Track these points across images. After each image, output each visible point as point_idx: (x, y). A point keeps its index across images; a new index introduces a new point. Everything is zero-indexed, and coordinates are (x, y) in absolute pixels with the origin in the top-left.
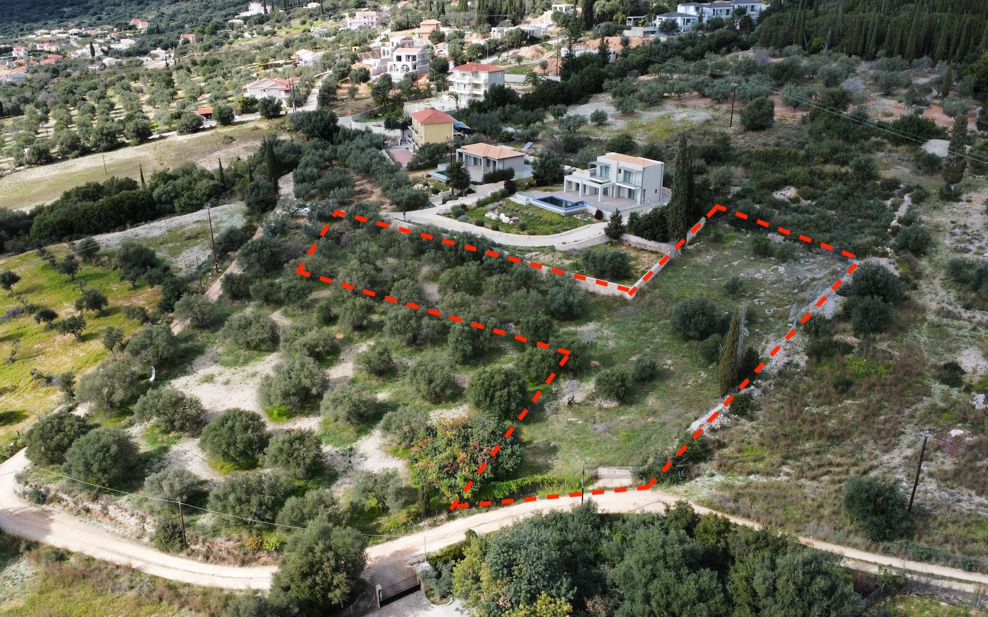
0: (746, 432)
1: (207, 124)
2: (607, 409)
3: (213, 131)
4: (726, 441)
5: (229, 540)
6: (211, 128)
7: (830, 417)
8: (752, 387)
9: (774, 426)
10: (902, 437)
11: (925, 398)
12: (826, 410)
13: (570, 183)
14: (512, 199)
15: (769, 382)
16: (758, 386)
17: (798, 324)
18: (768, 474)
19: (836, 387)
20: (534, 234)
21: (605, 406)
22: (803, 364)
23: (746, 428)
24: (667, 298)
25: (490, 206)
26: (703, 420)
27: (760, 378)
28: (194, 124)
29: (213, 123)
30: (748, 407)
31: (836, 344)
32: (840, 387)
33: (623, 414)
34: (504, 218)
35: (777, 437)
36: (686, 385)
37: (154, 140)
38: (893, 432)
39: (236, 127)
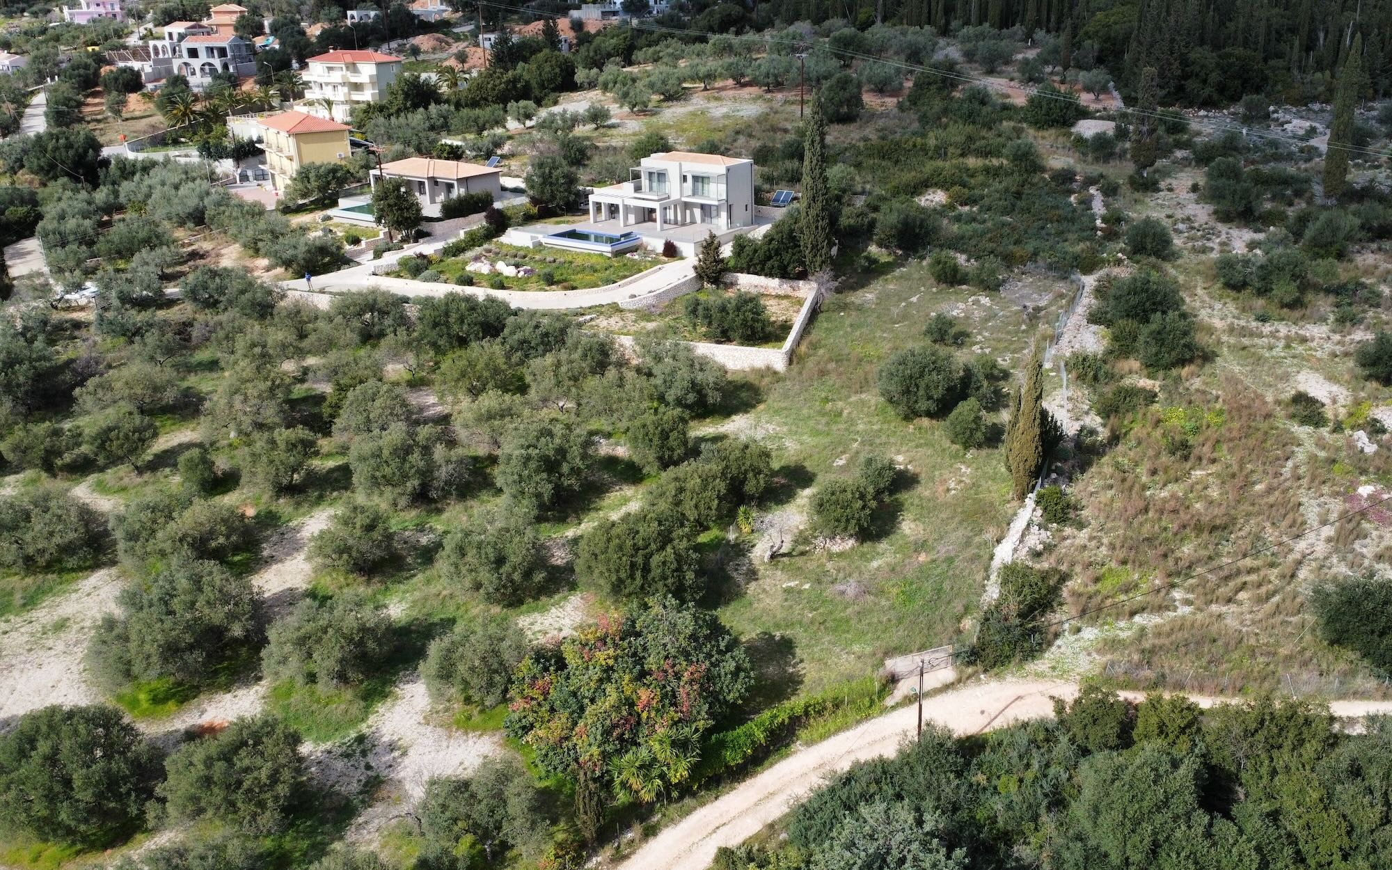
2: (841, 555)
13: (598, 205)
14: (504, 239)
19: (1171, 453)
22: (1100, 428)
24: (842, 360)
25: (470, 254)
26: (1011, 541)
33: (873, 558)
36: (948, 489)
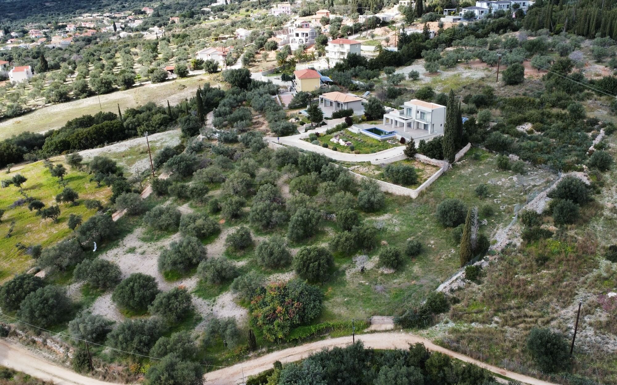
0: (473, 292)
1: (171, 76)
2: (386, 275)
3: (174, 81)
4: (460, 298)
5: (120, 365)
6: (173, 79)
7: (530, 283)
8: (483, 261)
9: (493, 288)
10: (576, 297)
11: (594, 270)
12: (529, 277)
13: (387, 119)
14: (349, 129)
15: (494, 257)
16: (486, 260)
17: (519, 217)
18: (484, 322)
19: (537, 261)
20: (359, 153)
21: (386, 272)
22: (519, 244)
23: (474, 290)
24: (437, 197)
25: (335, 134)
26: (447, 284)
27: (489, 254)
28: (162, 77)
29: (175, 76)
30: (477, 275)
31: (542, 232)
32: (540, 262)
33: (396, 278)
34: (342, 143)
35: (494, 296)
36: (441, 258)
37: (136, 86)
38: (570, 293)
39: (189, 79)
